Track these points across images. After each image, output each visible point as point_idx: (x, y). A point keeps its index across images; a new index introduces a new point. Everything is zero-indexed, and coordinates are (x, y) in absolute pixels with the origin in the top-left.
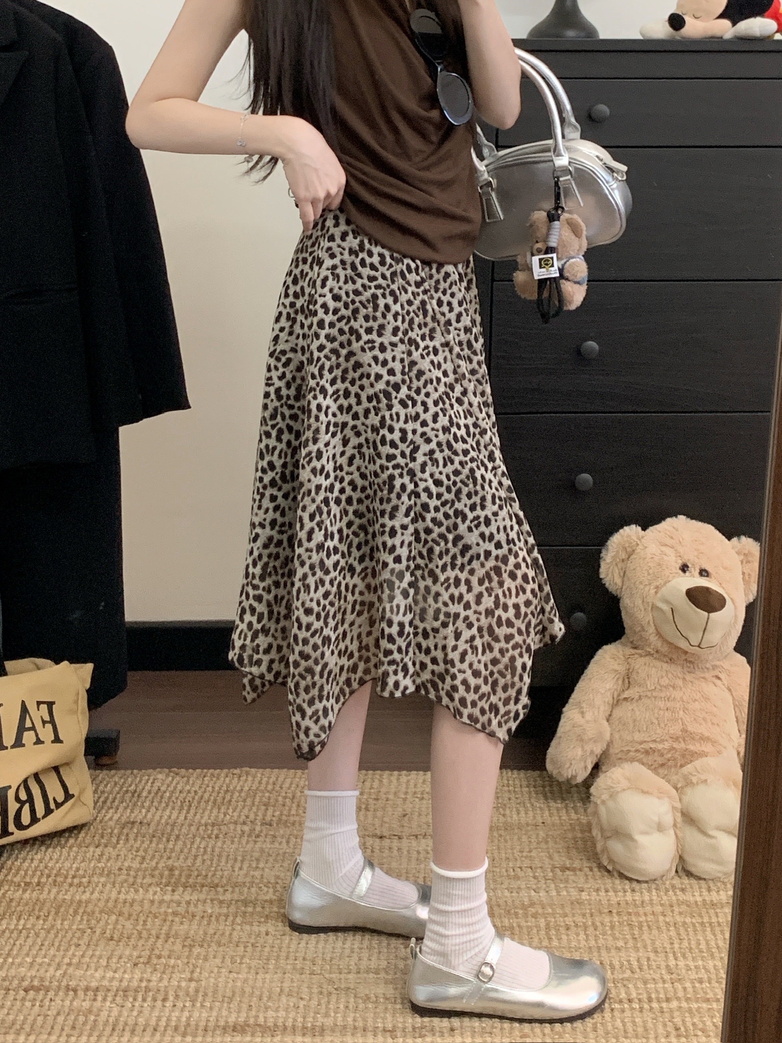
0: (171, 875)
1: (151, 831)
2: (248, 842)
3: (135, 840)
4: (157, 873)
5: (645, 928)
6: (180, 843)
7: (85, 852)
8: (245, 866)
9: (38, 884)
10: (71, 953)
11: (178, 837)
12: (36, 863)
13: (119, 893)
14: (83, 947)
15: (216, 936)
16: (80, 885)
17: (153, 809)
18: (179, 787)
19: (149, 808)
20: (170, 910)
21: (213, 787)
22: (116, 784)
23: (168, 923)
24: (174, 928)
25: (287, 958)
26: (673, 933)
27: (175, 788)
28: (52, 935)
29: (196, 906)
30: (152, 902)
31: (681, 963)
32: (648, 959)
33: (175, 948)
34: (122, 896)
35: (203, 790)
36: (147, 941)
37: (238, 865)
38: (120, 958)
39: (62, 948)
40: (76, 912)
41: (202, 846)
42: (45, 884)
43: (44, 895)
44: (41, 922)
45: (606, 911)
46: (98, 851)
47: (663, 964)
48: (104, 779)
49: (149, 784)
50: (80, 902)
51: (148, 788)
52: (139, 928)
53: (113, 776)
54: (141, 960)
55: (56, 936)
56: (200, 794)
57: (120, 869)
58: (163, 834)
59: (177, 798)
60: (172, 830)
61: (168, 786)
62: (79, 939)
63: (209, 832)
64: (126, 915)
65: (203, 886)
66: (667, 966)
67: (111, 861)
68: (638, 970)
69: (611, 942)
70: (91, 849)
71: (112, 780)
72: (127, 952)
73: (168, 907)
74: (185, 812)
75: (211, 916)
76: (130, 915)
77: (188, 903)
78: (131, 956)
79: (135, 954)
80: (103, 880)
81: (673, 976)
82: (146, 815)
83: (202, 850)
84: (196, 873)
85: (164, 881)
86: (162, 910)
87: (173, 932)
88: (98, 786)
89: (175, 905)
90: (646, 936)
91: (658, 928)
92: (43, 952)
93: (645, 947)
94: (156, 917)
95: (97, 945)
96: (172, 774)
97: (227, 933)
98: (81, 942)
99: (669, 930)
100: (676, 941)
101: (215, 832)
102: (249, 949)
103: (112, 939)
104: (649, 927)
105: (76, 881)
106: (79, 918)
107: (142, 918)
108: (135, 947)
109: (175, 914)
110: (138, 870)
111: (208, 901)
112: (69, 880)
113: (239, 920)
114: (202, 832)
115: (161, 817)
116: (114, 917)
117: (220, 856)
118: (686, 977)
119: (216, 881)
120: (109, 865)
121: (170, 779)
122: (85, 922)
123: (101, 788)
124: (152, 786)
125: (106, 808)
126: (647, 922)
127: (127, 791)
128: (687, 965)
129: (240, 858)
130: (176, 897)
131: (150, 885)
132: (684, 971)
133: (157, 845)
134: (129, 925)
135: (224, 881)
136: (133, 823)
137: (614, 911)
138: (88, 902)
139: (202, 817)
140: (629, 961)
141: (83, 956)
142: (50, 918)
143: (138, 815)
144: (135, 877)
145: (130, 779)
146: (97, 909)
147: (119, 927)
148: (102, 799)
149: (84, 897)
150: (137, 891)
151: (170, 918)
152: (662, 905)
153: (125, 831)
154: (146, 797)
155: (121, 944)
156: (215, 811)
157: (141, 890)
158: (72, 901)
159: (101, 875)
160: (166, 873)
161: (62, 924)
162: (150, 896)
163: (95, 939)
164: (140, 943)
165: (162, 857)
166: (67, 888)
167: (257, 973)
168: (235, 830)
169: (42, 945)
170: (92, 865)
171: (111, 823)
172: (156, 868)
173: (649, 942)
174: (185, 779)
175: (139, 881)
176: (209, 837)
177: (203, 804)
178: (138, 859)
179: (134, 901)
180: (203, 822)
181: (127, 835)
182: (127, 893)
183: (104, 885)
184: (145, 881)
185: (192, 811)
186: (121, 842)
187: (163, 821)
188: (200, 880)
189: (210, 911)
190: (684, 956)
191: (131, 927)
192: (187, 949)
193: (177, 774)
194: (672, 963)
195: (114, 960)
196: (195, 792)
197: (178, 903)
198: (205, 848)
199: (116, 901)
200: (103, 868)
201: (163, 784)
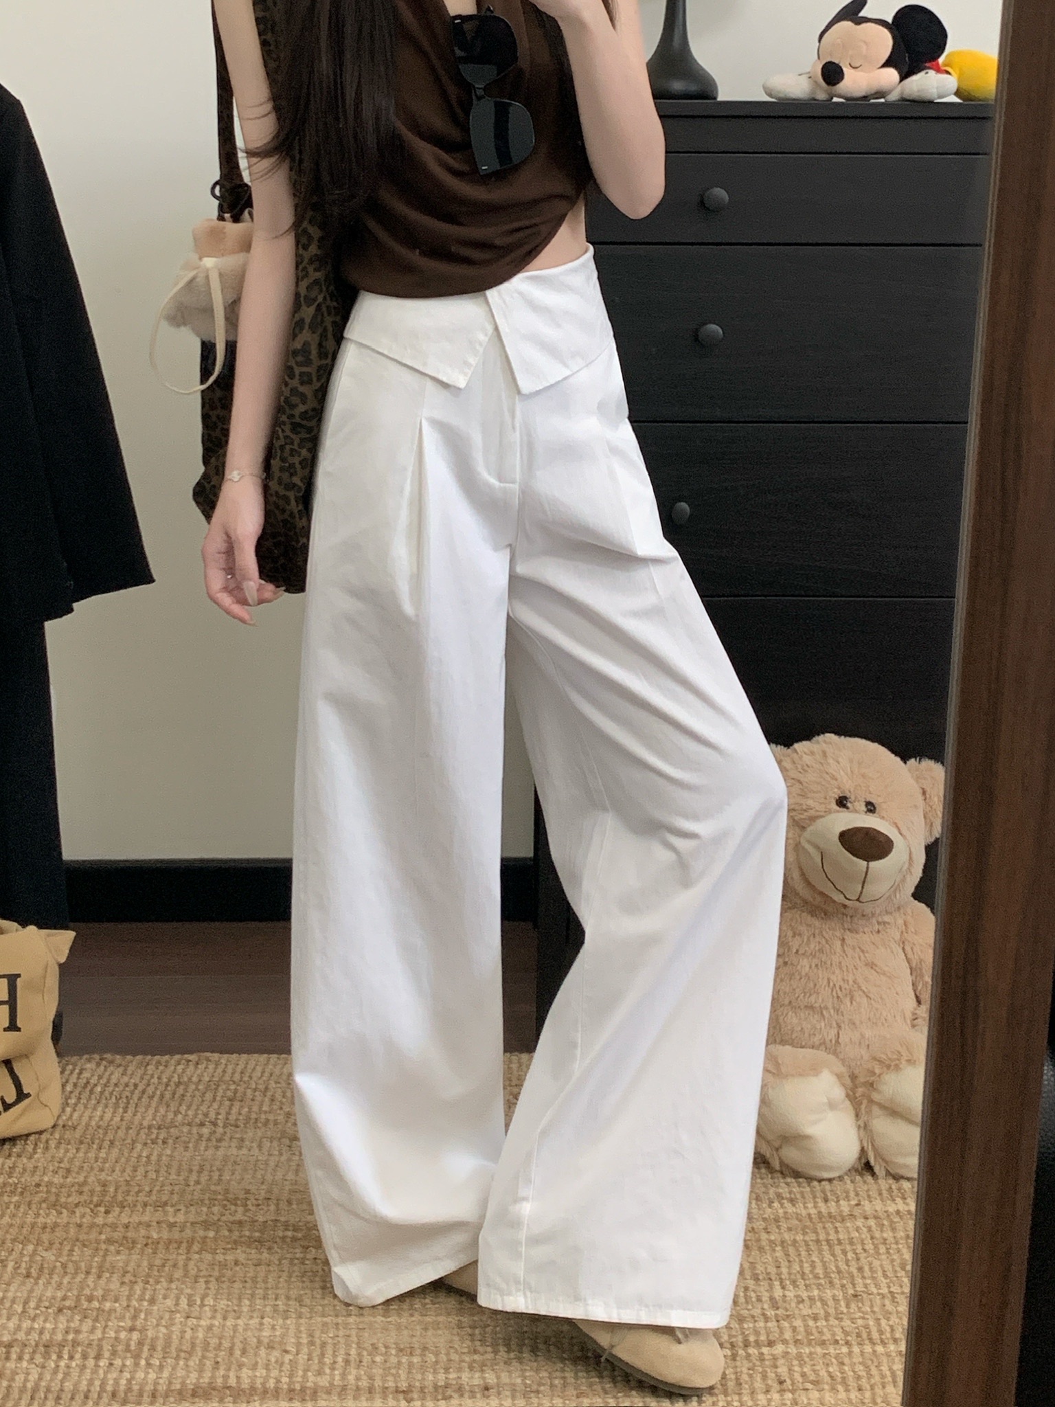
0: (104, 1193)
1: (77, 1136)
2: (206, 1148)
3: (57, 1147)
4: (86, 1189)
6: (115, 1152)
11: (112, 1142)
13: (37, 1215)
17: (81, 1107)
18: (114, 1080)
19: (76, 1105)
20: (103, 1237)
21: (159, 1078)
24: (109, 1259)
25: (265, 1297)
27: (108, 1081)
29: (136, 1230)
30: (80, 1226)
33: (111, 1286)
34: (41, 1220)
35: (145, 1082)
36: (74, 1277)
38: (40, 1301)
41: (144, 1154)
46: (9, 1163)
49: (75, 1075)
52: (64, 1259)
54: (67, 1303)
56: (140, 1088)
57: (38, 1185)
58: (93, 1140)
59: (111, 1094)
60: (105, 1134)
61: (100, 1077)
63: (154, 1136)
64: (47, 1244)
65: (145, 1205)
67: (26, 1175)
72: (49, 1294)
73: (100, 1233)
74: (121, 1110)
75: (158, 1243)
76: (51, 1244)
77: (126, 1227)
78: (54, 1298)
79: (60, 1295)
80: (15, 1199)
82: (71, 1116)
83: (144, 1159)
84: (136, 1189)
85: (95, 1199)
86: (93, 1236)
87: (107, 1265)
89: (109, 1229)
94: (84, 1246)
96: (104, 1063)
97: (181, 1265)
101: (161, 1137)
102: (213, 1285)
103: (28, 1276)
107: (68, 1248)
108: (59, 1286)
109: (109, 1241)
110: (62, 1186)
111: (154, 1224)
113: (196, 1246)
114: (144, 1137)
115: (90, 1118)
116: (31, 1247)
117: (168, 1166)
119: (164, 1199)
120: (23, 1180)
121: (102, 1068)
124: (78, 1078)
129: (196, 1168)
130: (111, 1219)
131: (77, 1205)
133: (86, 1153)
134: (50, 1256)
135: (175, 1198)
139: (143, 1118)
144: (57, 1195)
146: (9, 1237)
147: (38, 1259)
150: (59, 1213)
151: (103, 1246)
153: (44, 1137)
155: (40, 1281)
156: (162, 1110)
157: (64, 1211)
159: (13, 1193)
160: (99, 1189)
162: (77, 1219)
164: (66, 1281)
165: (92, 1168)
167: (225, 1318)
168: (189, 1133)
172: (85, 1183)
174: (121, 1069)
175: (63, 1200)
176: (154, 1142)
177: (145, 1100)
178: (61, 1172)
179: (56, 1225)
180: (145, 1123)
181: (47, 1142)
182: (48, 1215)
183: (16, 1207)
184: (70, 1200)
185: (131, 1110)
186: (39, 1151)
187: (93, 1123)
188: (142, 1198)
189: (156, 1237)
191: (53, 1258)
192: (126, 1288)
193: (111, 1062)
195: (32, 1305)
196: (135, 1085)
197: (114, 1227)
198: (148, 1157)
199: (33, 1225)
200: (16, 1185)
201: (93, 1075)
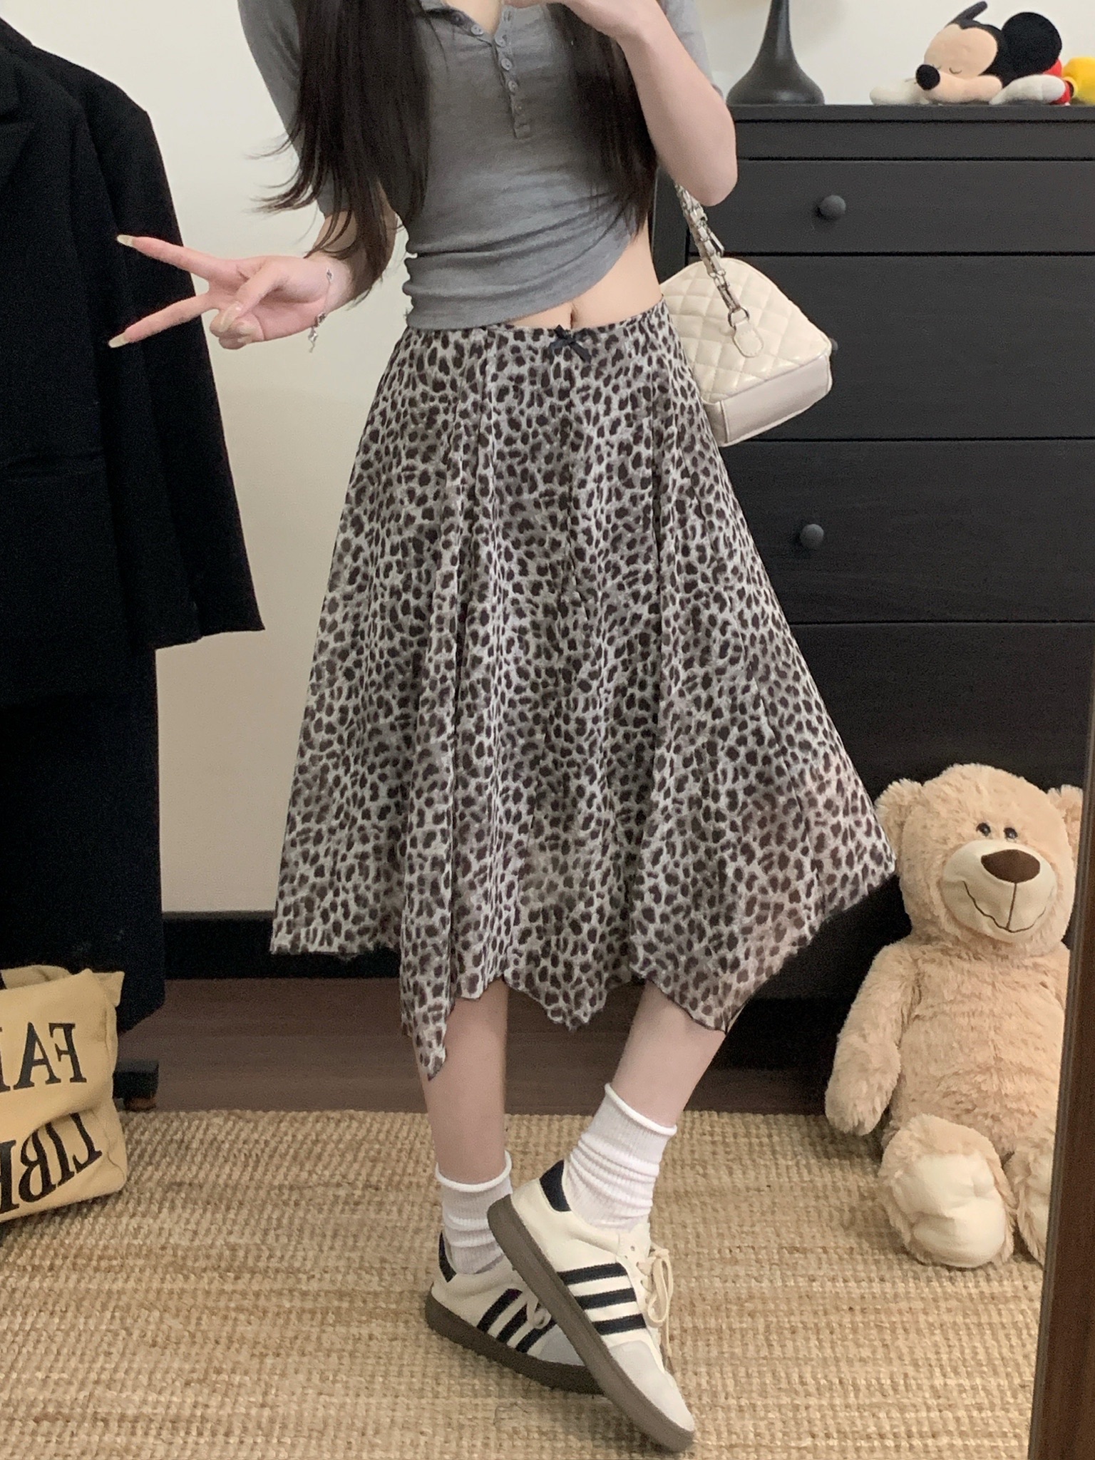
0: (234, 1257)
1: (204, 1195)
2: (343, 1211)
3: (184, 1207)
4: (214, 1252)
5: (900, 1331)
6: (245, 1212)
7: (116, 1226)
8: (338, 1243)
9: (51, 1268)
10: (98, 1366)
11: (241, 1203)
12: (46, 1240)
13: (163, 1280)
14: (115, 1357)
15: (299, 1342)
16: (109, 1269)
17: (206, 1166)
18: (243, 1135)
19: (202, 1163)
20: (232, 1305)
21: (294, 1136)
22: (156, 1131)
23: (230, 1322)
24: (240, 1329)
25: (400, 1374)
26: (938, 1337)
27: (237, 1137)
28: (72, 1340)
29: (268, 1298)
30: (208, 1293)
31: (952, 1382)
32: (906, 1376)
33: (241, 1358)
34: (167, 1286)
35: (277, 1139)
36: (202, 1347)
37: (328, 1242)
38: (167, 1372)
39: (87, 1358)
40: (104, 1307)
41: (275, 1216)
42: (61, 1267)
43: (59, 1285)
44: (57, 1320)
45: (845, 1307)
46: (134, 1223)
47: (926, 1383)
48: (139, 1124)
49: (201, 1131)
50: (110, 1292)
51: (199, 1135)
52: (192, 1328)
53: (152, 1120)
54: (195, 1376)
55: (78, 1341)
56: (273, 1144)
57: (163, 1248)
58: (221, 1200)
59: (240, 1151)
60: (234, 1194)
61: (228, 1133)
62: (110, 1345)
63: (285, 1197)
64: (174, 1311)
65: (277, 1271)
66: (932, 1387)
67: (151, 1237)
68: (891, 1392)
69: (853, 1351)
70: (125, 1220)
71: (152, 1125)
72: (176, 1365)
73: (230, 1300)
74: (250, 1169)
75: (290, 1312)
76: (178, 1310)
77: (257, 1295)
78: (180, 1370)
79: (187, 1367)
80: (141, 1262)
81: (941, 1401)
82: (197, 1174)
83: (274, 1222)
84: (267, 1253)
85: (223, 1264)
86: (222, 1304)
87: (237, 1336)
88: (131, 1133)
89: (238, 1296)
90: (901, 1343)
91: (919, 1332)
92: (60, 1365)
93: (901, 1358)
94: (213, 1314)
95: (134, 1354)
96: (233, 1118)
97: (314, 1337)
98: (113, 1350)
99: (933, 1334)
100: (944, 1349)
101: (294, 1198)
102: (346, 1361)
103: (154, 1344)
104: (905, 1330)
105: (104, 1264)
106: (108, 1315)
107: (195, 1315)
108: (187, 1357)
109: (239, 1309)
110: (188, 1249)
111: (285, 1292)
112: (94, 1263)
113: (331, 1318)
114: (274, 1197)
115: (218, 1176)
116: (156, 1314)
117: (301, 1230)
118: (959, 1401)
119: (297, 1264)
120: (148, 1242)
121: (230, 1124)
122: (118, 1321)
123: (136, 1136)
124: (205, 1133)
125: (142, 1163)
126: (902, 1322)
127: (172, 1140)
128: (960, 1385)
129: (329, 1233)
130: (241, 1285)
131: (205, 1270)
132: (955, 1394)
133: (213, 1214)
134: (177, 1324)
135: (309, 1265)
136: (180, 1184)
137: (857, 1308)
138: (121, 1293)
139: (274, 1177)
140: (878, 1379)
141: (115, 1370)
142: (69, 1314)
143: (186, 1174)
144: (184, 1258)
145: (175, 1124)
146: (134, 1303)
147: (164, 1327)
148: (138, 1152)
149: (115, 1287)
150: (186, 1278)
151: (233, 1314)
152: (922, 1299)
153: (170, 1195)
154: (197, 1150)
155: (167, 1352)
156: (295, 1170)
157: (192, 1276)
158: (99, 1292)
159: (138, 1255)
160: (227, 1253)
161: (85, 1324)
162: (204, 1283)
163: (131, 1346)
164: (193, 1351)
165: (220, 1231)
166: (91, 1273)
167: (358, 1395)
168: (325, 1194)
169: (59, 1353)
170: (126, 1241)
171: (150, 1184)
172: (212, 1246)
173: (905, 1350)
174: (251, 1125)
175: (190, 1263)
176: (286, 1203)
177: (276, 1160)
178: (189, 1235)
179: (183, 1291)
180: (276, 1183)
181: (173, 1201)
182: (174, 1280)
183: (142, 1271)
184: (197, 1265)
185: (261, 1169)
186: (165, 1210)
187: (221, 1181)
188: (274, 1263)
189: (287, 1305)
190: (956, 1372)
191: (180, 1327)
192: (256, 1361)
193: (240, 1118)
194: (938, 1382)
195: (159, 1376)
196: (266, 1143)
197: (244, 1294)
198: (279, 1220)
199: (159, 1292)
200: (141, 1247)
201: (220, 1131)
